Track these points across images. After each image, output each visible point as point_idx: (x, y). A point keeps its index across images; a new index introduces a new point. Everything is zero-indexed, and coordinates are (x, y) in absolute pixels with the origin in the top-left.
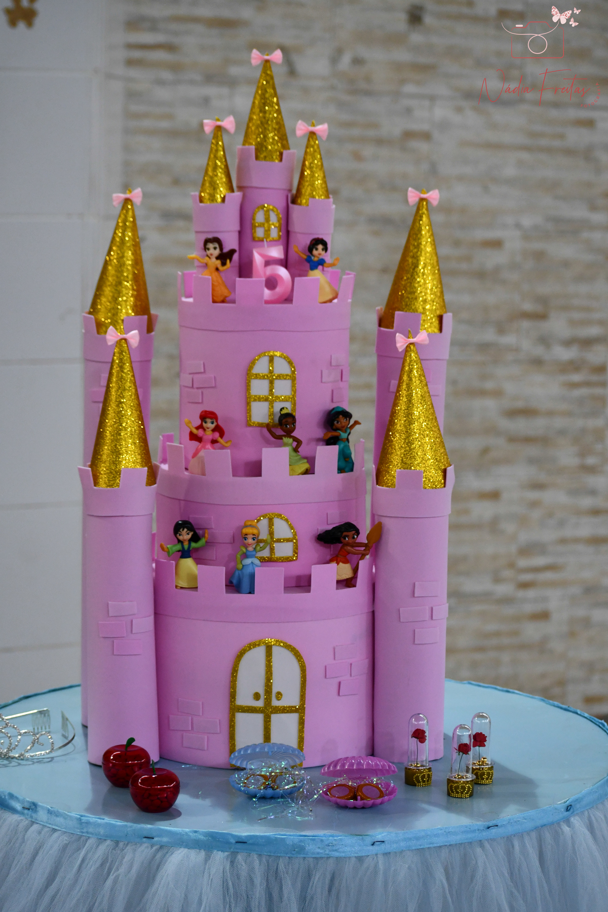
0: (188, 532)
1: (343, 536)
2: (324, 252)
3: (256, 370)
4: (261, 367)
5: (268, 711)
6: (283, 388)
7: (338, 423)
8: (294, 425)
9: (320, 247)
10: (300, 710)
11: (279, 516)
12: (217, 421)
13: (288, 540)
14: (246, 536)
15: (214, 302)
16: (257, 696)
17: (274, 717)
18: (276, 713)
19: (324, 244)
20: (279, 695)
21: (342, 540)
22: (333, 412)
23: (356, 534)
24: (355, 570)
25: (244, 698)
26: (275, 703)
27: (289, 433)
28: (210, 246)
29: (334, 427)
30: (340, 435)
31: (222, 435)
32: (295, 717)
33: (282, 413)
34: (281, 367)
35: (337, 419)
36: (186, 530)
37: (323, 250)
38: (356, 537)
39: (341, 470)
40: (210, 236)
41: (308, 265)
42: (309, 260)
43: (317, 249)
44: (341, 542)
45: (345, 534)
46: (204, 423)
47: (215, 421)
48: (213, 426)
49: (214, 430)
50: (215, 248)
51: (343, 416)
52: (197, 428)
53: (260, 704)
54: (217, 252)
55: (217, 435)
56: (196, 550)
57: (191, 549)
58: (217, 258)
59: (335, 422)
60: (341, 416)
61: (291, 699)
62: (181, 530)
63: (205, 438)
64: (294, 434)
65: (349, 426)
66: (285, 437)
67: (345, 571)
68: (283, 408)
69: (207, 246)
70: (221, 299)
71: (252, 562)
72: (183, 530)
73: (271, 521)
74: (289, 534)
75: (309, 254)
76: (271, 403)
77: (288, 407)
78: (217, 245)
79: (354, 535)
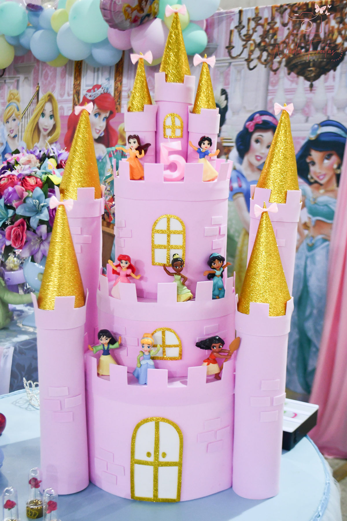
0: (107, 338)
1: (212, 346)
2: (209, 146)
3: (158, 227)
4: (162, 225)
5: (157, 465)
6: (177, 240)
7: (214, 264)
8: (182, 267)
9: (206, 142)
10: (179, 464)
11: (169, 329)
12: (130, 262)
13: (175, 346)
14: (143, 345)
15: (132, 179)
16: (149, 454)
17: (161, 469)
18: (162, 466)
19: (210, 140)
20: (164, 455)
21: (212, 348)
22: (212, 256)
23: (222, 345)
24: (221, 369)
25: (140, 455)
26: (161, 459)
27: (178, 273)
28: (132, 141)
29: (212, 267)
30: (216, 272)
31: (133, 272)
32: (176, 469)
33: (174, 257)
34: (176, 225)
35: (214, 262)
36: (105, 337)
37: (208, 144)
38: (221, 347)
39: (215, 297)
40: (132, 134)
41: (198, 155)
42: (199, 152)
43: (204, 144)
44: (211, 349)
45: (213, 345)
46: (121, 263)
47: (128, 262)
48: (127, 265)
49: (128, 268)
50: (134, 142)
51: (218, 260)
52: (117, 266)
53: (151, 459)
54: (136, 145)
55: (129, 271)
56: (113, 350)
57: (109, 349)
58: (137, 149)
59: (213, 264)
60: (217, 260)
61: (173, 457)
62: (102, 337)
63: (121, 273)
64: (182, 273)
65: (223, 266)
66: (176, 275)
67: (214, 368)
68: (175, 254)
69: (130, 141)
70: (139, 177)
71: (147, 363)
72: (103, 337)
73: (163, 333)
74: (177, 342)
75: (199, 147)
76: (169, 250)
77: (180, 254)
78: (136, 140)
79: (220, 345)
